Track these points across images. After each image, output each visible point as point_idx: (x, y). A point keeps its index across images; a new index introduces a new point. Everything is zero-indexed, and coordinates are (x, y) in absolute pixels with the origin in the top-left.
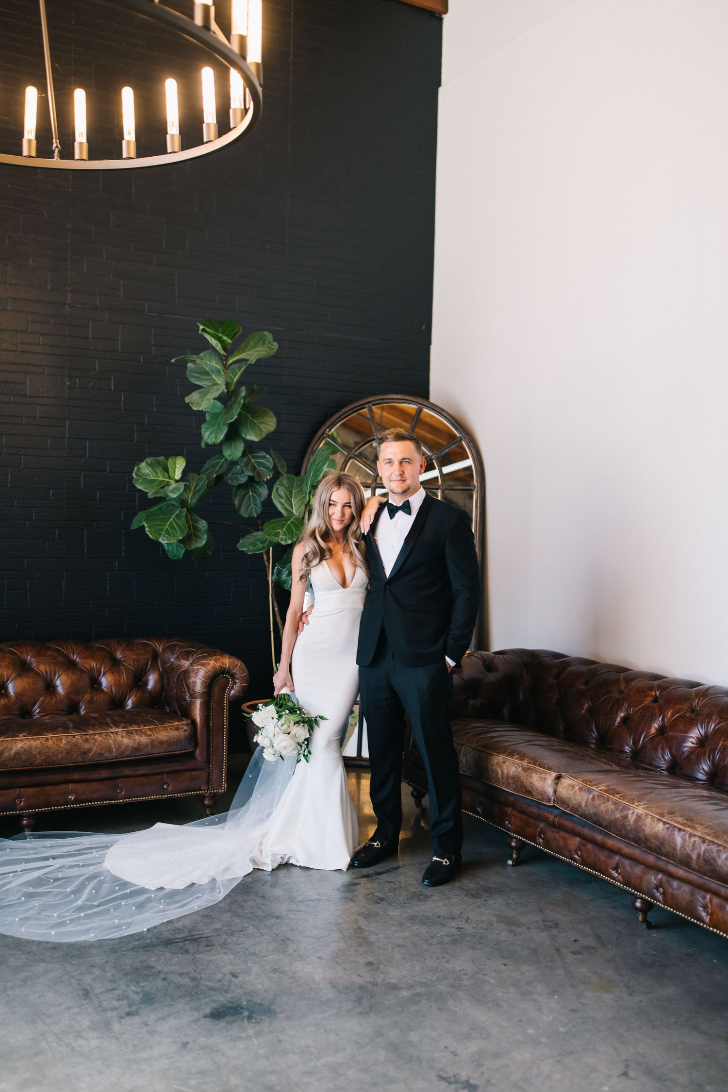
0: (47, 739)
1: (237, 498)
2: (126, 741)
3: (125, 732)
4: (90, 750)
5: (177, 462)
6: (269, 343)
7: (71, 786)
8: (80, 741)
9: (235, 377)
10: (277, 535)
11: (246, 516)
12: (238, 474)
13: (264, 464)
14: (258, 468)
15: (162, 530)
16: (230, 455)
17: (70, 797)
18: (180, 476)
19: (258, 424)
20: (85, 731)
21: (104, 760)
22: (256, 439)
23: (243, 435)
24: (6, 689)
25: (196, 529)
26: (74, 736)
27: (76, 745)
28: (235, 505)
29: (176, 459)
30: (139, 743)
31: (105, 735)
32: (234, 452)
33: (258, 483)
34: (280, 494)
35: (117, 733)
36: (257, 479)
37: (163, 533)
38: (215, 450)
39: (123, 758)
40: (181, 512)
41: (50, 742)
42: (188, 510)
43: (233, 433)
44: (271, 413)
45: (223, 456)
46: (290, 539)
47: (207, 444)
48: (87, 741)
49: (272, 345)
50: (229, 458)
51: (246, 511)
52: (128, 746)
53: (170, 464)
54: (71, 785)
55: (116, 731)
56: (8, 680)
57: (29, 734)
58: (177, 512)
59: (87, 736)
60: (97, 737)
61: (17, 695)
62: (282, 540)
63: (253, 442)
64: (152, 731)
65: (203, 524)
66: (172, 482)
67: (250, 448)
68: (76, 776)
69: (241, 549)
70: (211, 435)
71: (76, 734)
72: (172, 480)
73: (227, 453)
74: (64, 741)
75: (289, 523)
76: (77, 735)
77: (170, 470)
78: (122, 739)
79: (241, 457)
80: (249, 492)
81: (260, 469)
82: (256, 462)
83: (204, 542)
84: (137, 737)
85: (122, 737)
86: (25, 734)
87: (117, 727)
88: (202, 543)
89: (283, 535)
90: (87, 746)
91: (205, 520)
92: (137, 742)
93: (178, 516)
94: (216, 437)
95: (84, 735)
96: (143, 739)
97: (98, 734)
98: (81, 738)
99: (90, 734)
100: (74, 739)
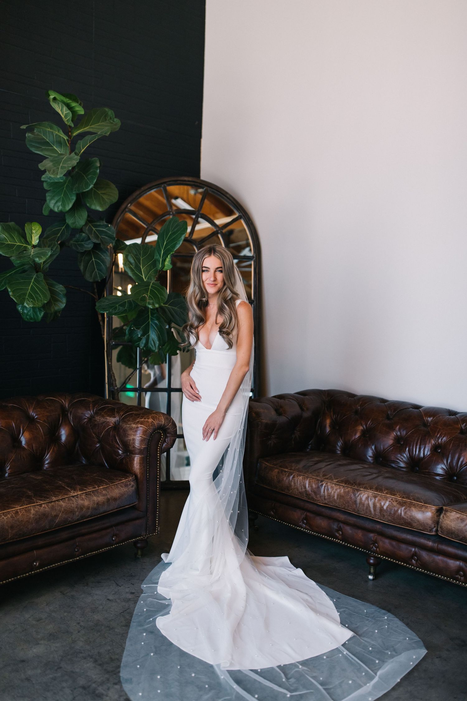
1: (82, 264)
3: (84, 494)
5: (33, 228)
6: (113, 119)
7: (36, 553)
9: (83, 149)
10: (144, 299)
11: (91, 281)
12: (82, 241)
13: (106, 232)
14: (100, 236)
15: (25, 294)
16: (73, 223)
17: (35, 563)
18: (38, 241)
19: (101, 194)
20: (48, 498)
21: (68, 524)
22: (100, 209)
23: (87, 206)
26: (41, 505)
27: (42, 513)
28: (80, 270)
29: (31, 224)
30: (98, 504)
31: (67, 500)
32: (80, 220)
33: (101, 250)
34: (130, 260)
35: (77, 496)
36: (102, 246)
38: (60, 217)
39: (84, 519)
40: (37, 277)
44: (113, 186)
47: (51, 211)
48: (53, 508)
49: (115, 121)
50: (72, 226)
51: (91, 276)
52: (88, 508)
54: (36, 551)
55: (75, 494)
58: (34, 277)
59: (52, 504)
60: (61, 503)
62: (149, 304)
64: (106, 490)
67: (93, 217)
70: (57, 203)
71: (42, 502)
72: (30, 245)
73: (70, 221)
74: (32, 511)
75: (150, 288)
76: (44, 504)
77: (28, 235)
78: (83, 502)
79: (84, 225)
81: (102, 237)
82: (98, 231)
84: (95, 498)
85: (83, 499)
87: (75, 490)
88: (62, 306)
90: (54, 513)
91: (62, 285)
94: (63, 206)
95: (49, 502)
96: (101, 499)
97: (61, 499)
98: (48, 506)
99: (55, 501)
100: (42, 508)
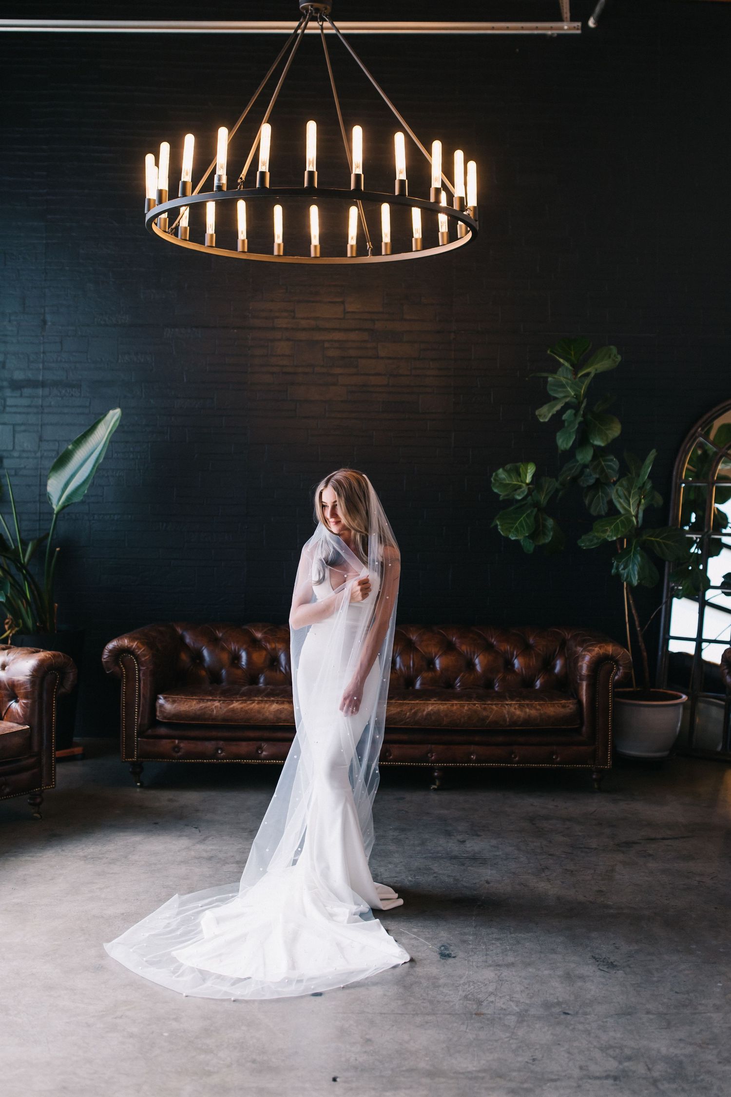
0: (452, 705)
1: (588, 498)
2: (518, 712)
3: (517, 705)
4: (488, 717)
5: (529, 468)
6: (615, 356)
7: (473, 748)
8: (479, 708)
9: (581, 390)
10: (605, 531)
11: (593, 513)
12: (588, 476)
13: (611, 466)
14: (606, 470)
15: (512, 528)
16: (581, 459)
17: (472, 757)
18: (532, 479)
19: (605, 430)
20: (484, 701)
21: (500, 727)
22: (602, 444)
23: (591, 441)
24: (434, 664)
25: (544, 526)
26: (475, 704)
27: (476, 711)
28: (585, 504)
29: (527, 464)
31: (501, 706)
32: (585, 456)
34: (620, 494)
35: (510, 705)
36: (603, 481)
37: (513, 530)
38: (567, 454)
39: (516, 727)
40: (532, 512)
41: (455, 707)
42: (538, 510)
43: (582, 440)
44: (617, 420)
45: (578, 462)
46: (615, 536)
48: (485, 709)
49: (617, 358)
50: (580, 462)
51: (595, 509)
52: (519, 717)
53: (522, 469)
54: (472, 746)
55: (510, 703)
56: (435, 657)
57: (439, 700)
58: (528, 512)
59: (486, 706)
60: (493, 706)
61: (442, 669)
63: (599, 447)
64: (541, 706)
65: (550, 522)
66: (524, 485)
67: (599, 453)
68: (477, 739)
69: (579, 545)
70: (564, 442)
71: (477, 703)
72: (523, 483)
73: (579, 457)
74: (466, 708)
75: (618, 521)
77: (522, 474)
78: (515, 710)
79: (591, 461)
80: (599, 493)
82: (605, 465)
83: (550, 539)
84: (528, 710)
85: (515, 708)
86: (435, 699)
87: (512, 700)
88: (548, 539)
89: (610, 532)
90: (485, 713)
91: (553, 519)
92: (528, 714)
93: (528, 516)
94: (567, 444)
95: (483, 704)
96: (533, 712)
97: (495, 704)
98: (480, 706)
99: (488, 704)
100: (475, 707)
